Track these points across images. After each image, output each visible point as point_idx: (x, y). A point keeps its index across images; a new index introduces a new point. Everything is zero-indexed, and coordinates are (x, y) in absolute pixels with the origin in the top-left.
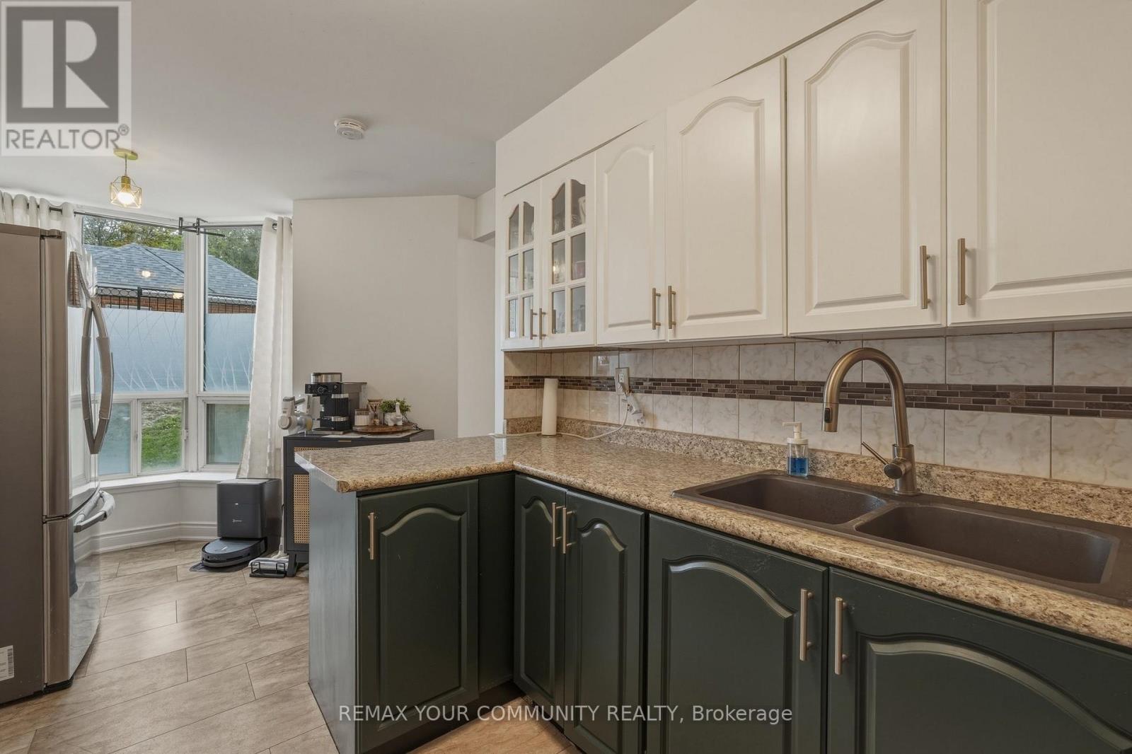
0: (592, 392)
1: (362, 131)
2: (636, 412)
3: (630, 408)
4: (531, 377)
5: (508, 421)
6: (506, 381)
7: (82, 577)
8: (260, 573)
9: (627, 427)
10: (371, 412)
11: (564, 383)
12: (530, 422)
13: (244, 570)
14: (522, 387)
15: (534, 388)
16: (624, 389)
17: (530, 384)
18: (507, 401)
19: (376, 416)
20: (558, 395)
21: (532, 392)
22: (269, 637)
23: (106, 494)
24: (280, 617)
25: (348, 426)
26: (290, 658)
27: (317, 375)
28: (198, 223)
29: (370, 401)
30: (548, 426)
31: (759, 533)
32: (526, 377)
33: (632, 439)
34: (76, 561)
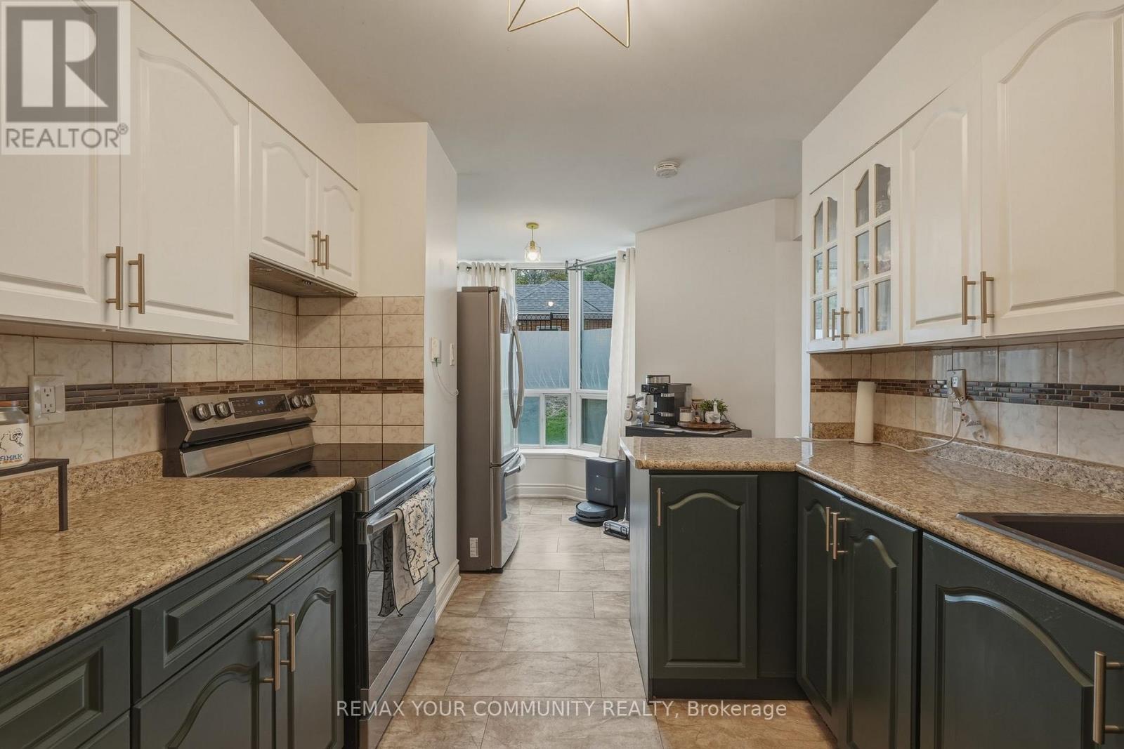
0: (919, 398)
1: (675, 169)
2: (972, 424)
3: (965, 418)
4: (844, 380)
5: (814, 425)
6: (812, 384)
7: (510, 511)
8: (611, 532)
9: (962, 441)
10: (693, 410)
11: (884, 386)
12: (842, 428)
13: (601, 528)
14: (833, 391)
15: (848, 391)
16: (958, 395)
17: (843, 387)
18: (813, 404)
19: (697, 414)
20: (875, 399)
21: (845, 396)
22: (610, 579)
23: (522, 456)
24: (618, 568)
25: (673, 422)
26: (620, 598)
27: (650, 377)
28: (577, 263)
29: (693, 400)
30: (863, 432)
31: (1046, 573)
32: (838, 380)
33: (968, 455)
34: (506, 499)
